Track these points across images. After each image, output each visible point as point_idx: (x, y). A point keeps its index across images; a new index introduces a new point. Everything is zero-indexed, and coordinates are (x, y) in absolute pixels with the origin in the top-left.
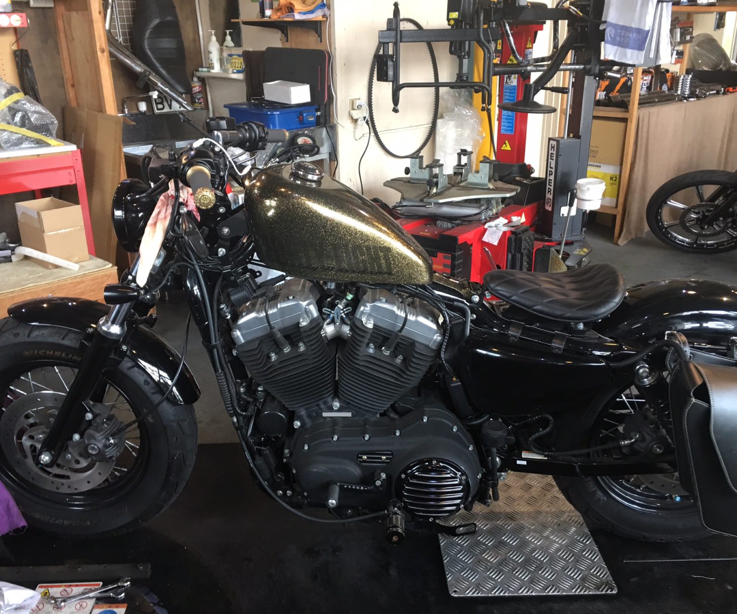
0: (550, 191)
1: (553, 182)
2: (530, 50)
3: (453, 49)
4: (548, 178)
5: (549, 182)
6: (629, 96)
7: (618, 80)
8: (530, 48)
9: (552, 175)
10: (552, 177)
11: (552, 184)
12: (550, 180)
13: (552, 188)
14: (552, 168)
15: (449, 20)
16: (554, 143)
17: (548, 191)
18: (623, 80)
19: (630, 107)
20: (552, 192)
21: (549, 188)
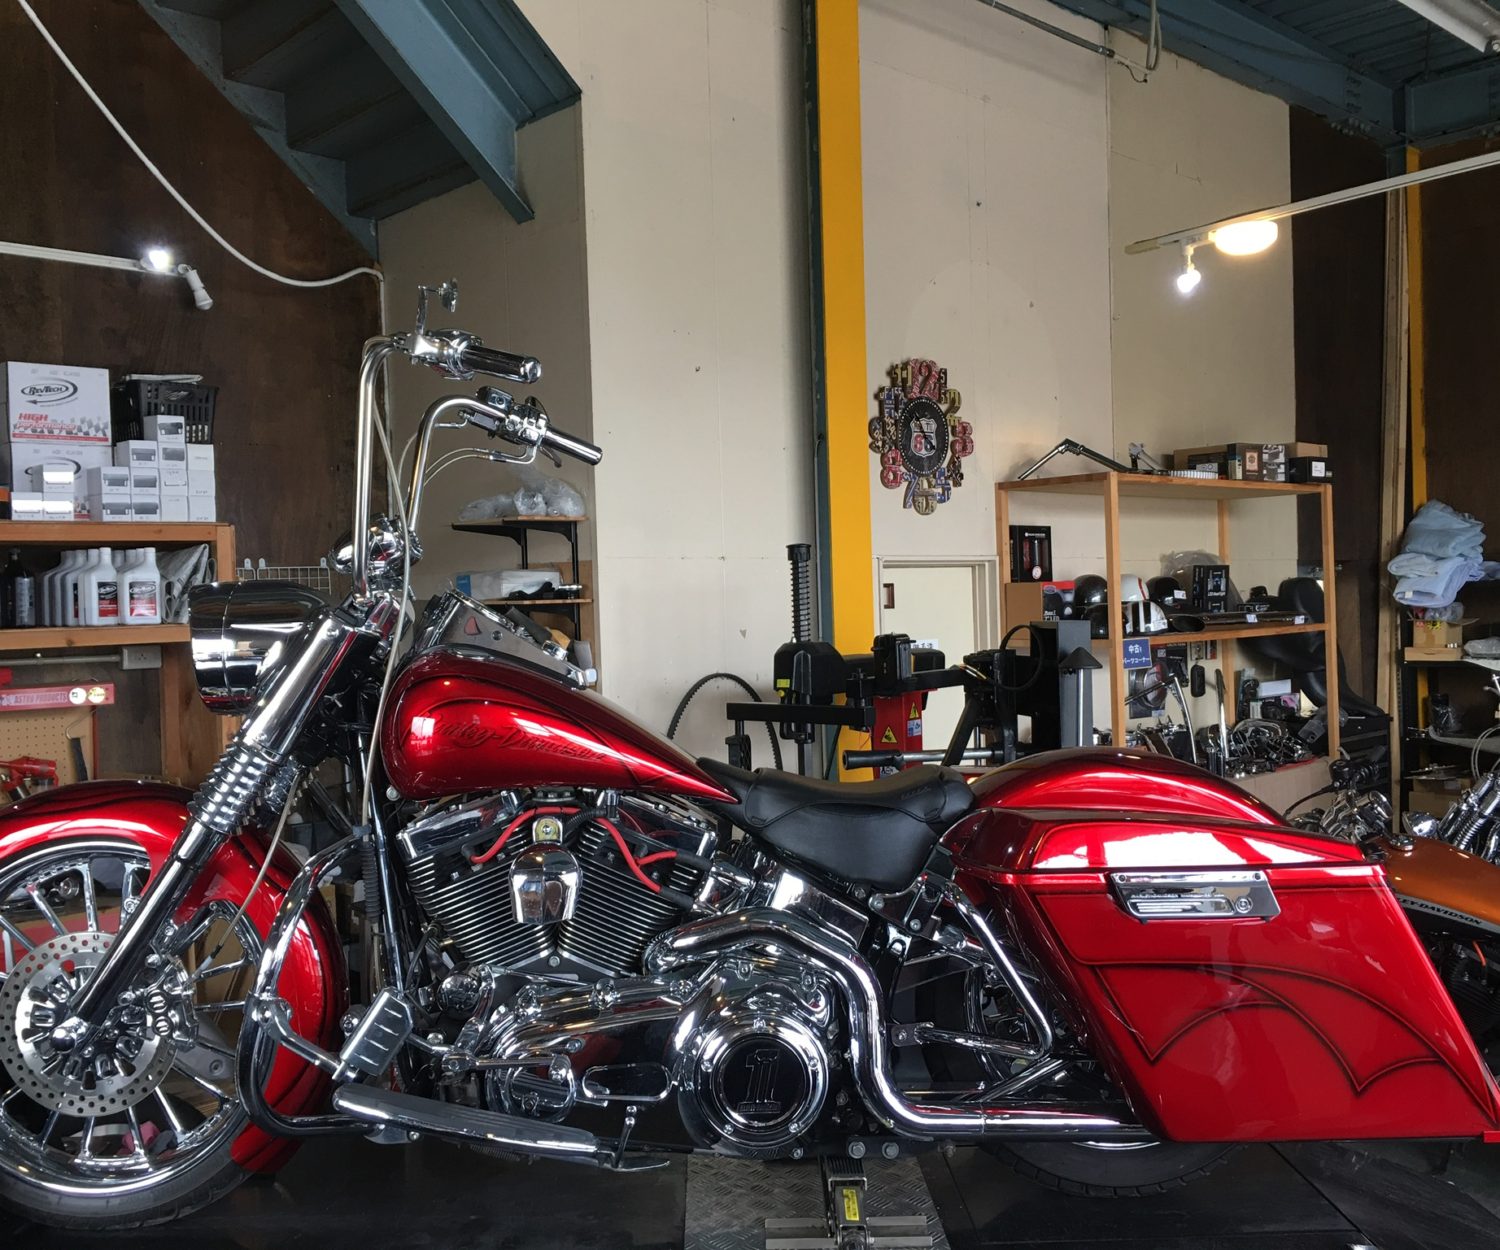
2: (916, 721)
15: (776, 689)
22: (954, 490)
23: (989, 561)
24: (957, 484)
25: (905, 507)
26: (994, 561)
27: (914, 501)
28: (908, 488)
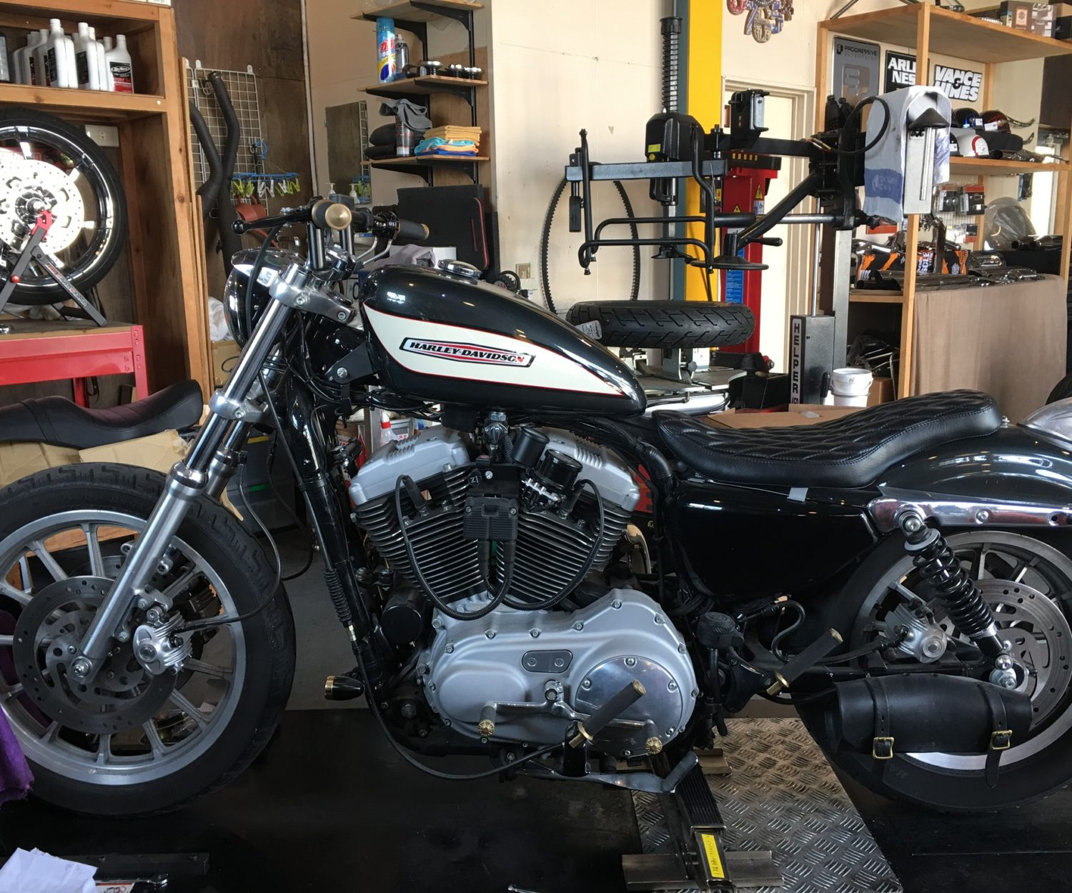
0: (796, 389)
1: (799, 375)
2: (760, 202)
3: (655, 192)
4: (793, 370)
5: (795, 376)
6: (903, 275)
7: (887, 256)
8: (760, 199)
9: (797, 365)
10: (798, 369)
11: (799, 378)
12: (795, 373)
13: (798, 383)
14: (797, 356)
15: (647, 154)
16: (799, 321)
17: (794, 389)
18: (894, 257)
19: (904, 290)
20: (799, 389)
21: (794, 384)
22: (785, 23)
23: (807, 92)
24: (788, 18)
25: (745, 33)
26: (812, 92)
27: (753, 28)
28: (749, 16)
